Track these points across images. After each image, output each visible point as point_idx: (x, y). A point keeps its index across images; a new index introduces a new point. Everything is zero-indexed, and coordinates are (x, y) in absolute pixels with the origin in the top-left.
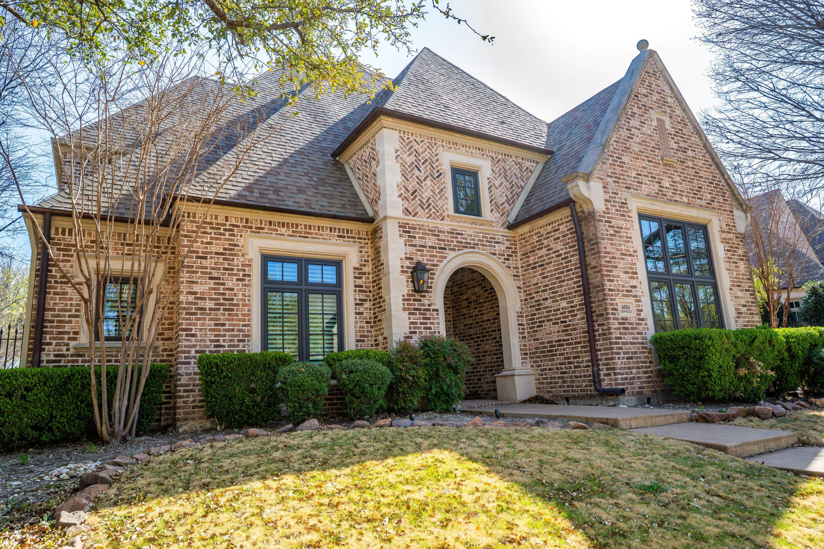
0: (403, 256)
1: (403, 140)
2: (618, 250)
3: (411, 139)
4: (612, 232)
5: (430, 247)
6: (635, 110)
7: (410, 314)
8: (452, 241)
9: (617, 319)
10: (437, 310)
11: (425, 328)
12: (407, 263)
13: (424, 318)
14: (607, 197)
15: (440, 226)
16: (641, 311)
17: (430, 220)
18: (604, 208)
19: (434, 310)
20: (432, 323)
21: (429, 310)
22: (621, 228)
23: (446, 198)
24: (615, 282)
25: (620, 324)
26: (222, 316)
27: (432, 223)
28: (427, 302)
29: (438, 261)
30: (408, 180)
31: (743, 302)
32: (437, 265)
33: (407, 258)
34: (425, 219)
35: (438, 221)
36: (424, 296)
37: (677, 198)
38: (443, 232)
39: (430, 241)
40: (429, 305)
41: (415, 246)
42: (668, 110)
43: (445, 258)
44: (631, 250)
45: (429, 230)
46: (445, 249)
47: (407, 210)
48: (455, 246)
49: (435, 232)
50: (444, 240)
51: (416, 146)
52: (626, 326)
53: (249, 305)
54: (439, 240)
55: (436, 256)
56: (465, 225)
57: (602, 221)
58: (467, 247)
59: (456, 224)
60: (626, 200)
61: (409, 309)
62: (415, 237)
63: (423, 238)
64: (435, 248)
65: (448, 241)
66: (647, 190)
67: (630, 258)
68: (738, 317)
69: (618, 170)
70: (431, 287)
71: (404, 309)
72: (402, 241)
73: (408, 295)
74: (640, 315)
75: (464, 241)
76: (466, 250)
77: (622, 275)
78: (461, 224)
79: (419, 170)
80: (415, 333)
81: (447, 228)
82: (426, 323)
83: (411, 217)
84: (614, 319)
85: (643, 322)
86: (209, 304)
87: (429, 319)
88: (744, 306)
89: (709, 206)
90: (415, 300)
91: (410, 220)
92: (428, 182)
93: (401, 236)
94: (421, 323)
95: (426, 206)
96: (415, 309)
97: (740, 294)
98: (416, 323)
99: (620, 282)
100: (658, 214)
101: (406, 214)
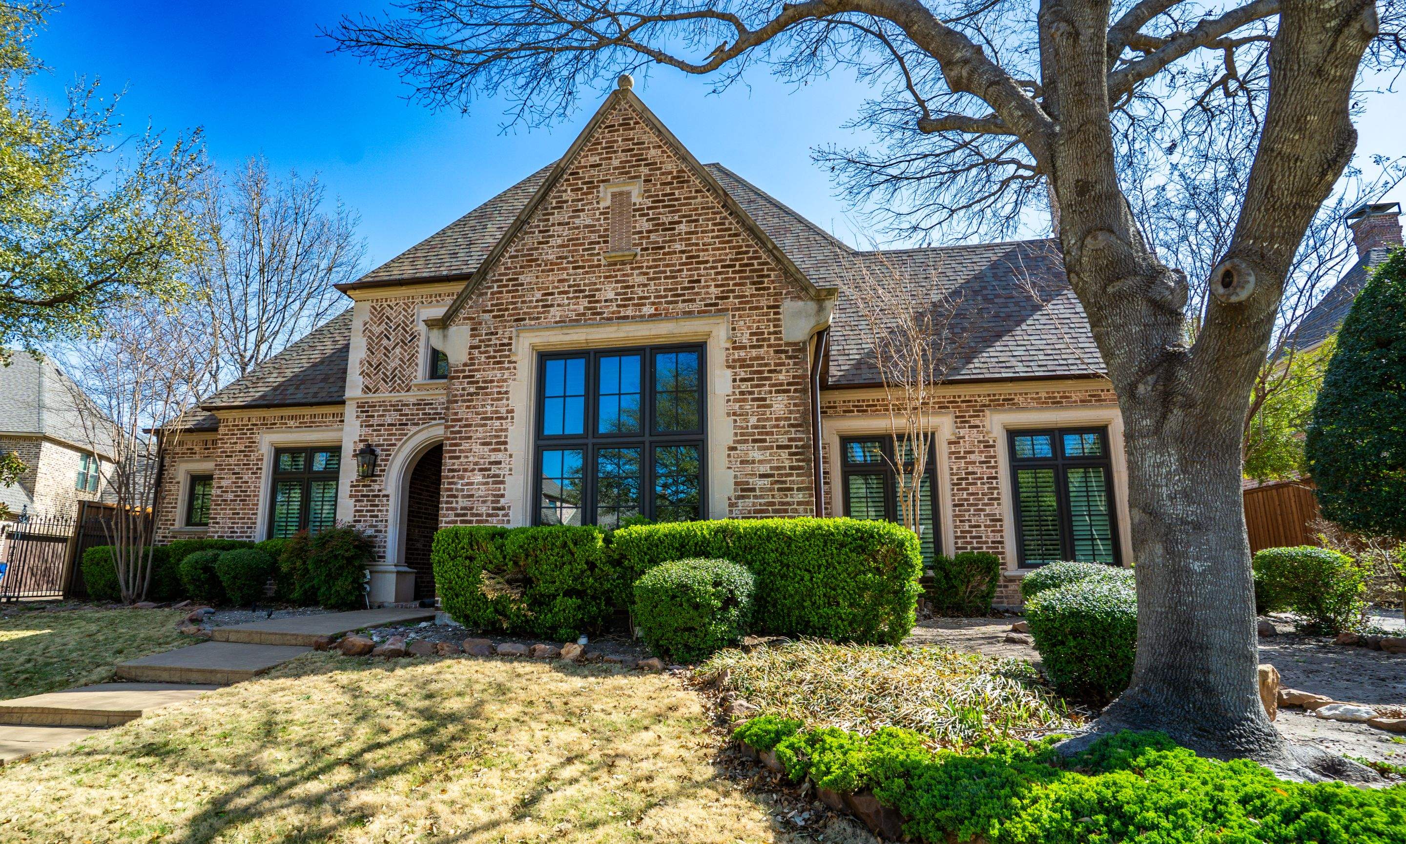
0: (357, 439)
1: (375, 309)
2: (477, 413)
3: (385, 304)
4: (472, 390)
5: (389, 425)
6: (569, 195)
7: (356, 501)
8: (418, 414)
9: (452, 509)
10: (387, 496)
11: (371, 516)
12: (361, 446)
13: (371, 506)
14: (476, 342)
15: (404, 399)
16: (503, 496)
17: (392, 394)
18: (465, 358)
19: (384, 496)
20: (379, 511)
21: (378, 496)
22: (492, 381)
23: (417, 365)
24: (462, 460)
25: (457, 515)
26: (238, 506)
27: (395, 397)
28: (377, 487)
29: (396, 440)
30: (373, 353)
31: (765, 469)
32: (395, 445)
33: (361, 441)
34: (387, 394)
35: (403, 393)
36: (375, 481)
37: (629, 312)
38: (407, 405)
39: (391, 417)
40: (379, 491)
41: (372, 426)
42: (644, 171)
43: (406, 435)
44: (503, 410)
45: (391, 406)
46: (406, 425)
47: (367, 387)
48: (420, 419)
49: (397, 407)
50: (407, 415)
51: (388, 312)
52: (469, 518)
53: (257, 496)
54: (401, 415)
55: (395, 435)
56: (437, 392)
57: (458, 378)
58: (435, 419)
59: (426, 393)
60: (510, 338)
61: (356, 496)
62: (373, 416)
63: (383, 416)
64: (395, 425)
65: (412, 415)
66: (558, 314)
67: (497, 423)
68: (739, 497)
69: (507, 298)
70: (384, 471)
71: (351, 496)
72: (358, 423)
73: (357, 481)
74: (498, 502)
75: (432, 412)
76: (433, 422)
77: (477, 448)
78: (431, 392)
79: (389, 339)
80: (360, 521)
81: (413, 400)
82: (373, 511)
83: (371, 395)
84: (448, 509)
85: (501, 513)
86: (230, 496)
87: (377, 506)
88: (762, 476)
89: (714, 309)
90: (364, 486)
91: (372, 397)
92: (398, 350)
93: (358, 417)
94: (367, 511)
95: (390, 379)
96: (363, 496)
97: (757, 455)
98: (362, 511)
99: (471, 459)
100: (584, 346)
101: (365, 393)
